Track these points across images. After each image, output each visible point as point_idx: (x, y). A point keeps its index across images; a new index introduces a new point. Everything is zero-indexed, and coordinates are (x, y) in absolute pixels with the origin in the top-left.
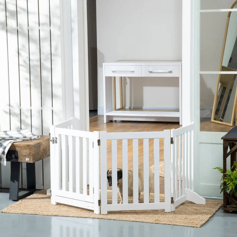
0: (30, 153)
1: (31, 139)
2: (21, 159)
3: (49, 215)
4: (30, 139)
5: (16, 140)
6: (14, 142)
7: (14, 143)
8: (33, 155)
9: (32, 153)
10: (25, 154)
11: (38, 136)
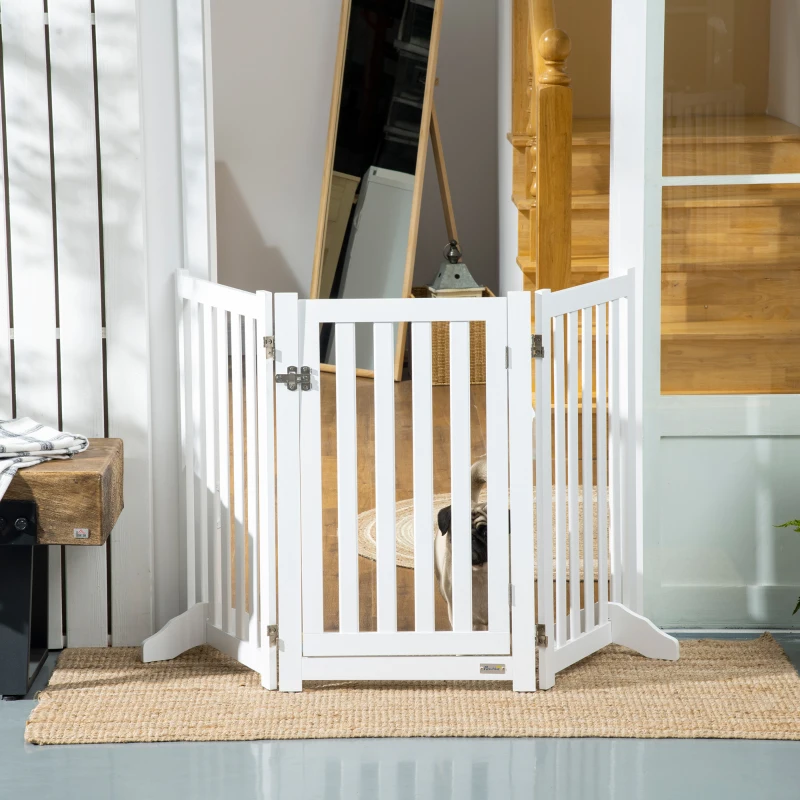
0: (92, 507)
1: (69, 455)
2: (51, 534)
3: (231, 738)
4: (64, 455)
5: (21, 461)
6: (20, 469)
7: (22, 473)
8: (101, 513)
9: (98, 505)
10: (68, 512)
11: (83, 441)
